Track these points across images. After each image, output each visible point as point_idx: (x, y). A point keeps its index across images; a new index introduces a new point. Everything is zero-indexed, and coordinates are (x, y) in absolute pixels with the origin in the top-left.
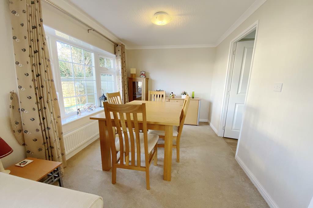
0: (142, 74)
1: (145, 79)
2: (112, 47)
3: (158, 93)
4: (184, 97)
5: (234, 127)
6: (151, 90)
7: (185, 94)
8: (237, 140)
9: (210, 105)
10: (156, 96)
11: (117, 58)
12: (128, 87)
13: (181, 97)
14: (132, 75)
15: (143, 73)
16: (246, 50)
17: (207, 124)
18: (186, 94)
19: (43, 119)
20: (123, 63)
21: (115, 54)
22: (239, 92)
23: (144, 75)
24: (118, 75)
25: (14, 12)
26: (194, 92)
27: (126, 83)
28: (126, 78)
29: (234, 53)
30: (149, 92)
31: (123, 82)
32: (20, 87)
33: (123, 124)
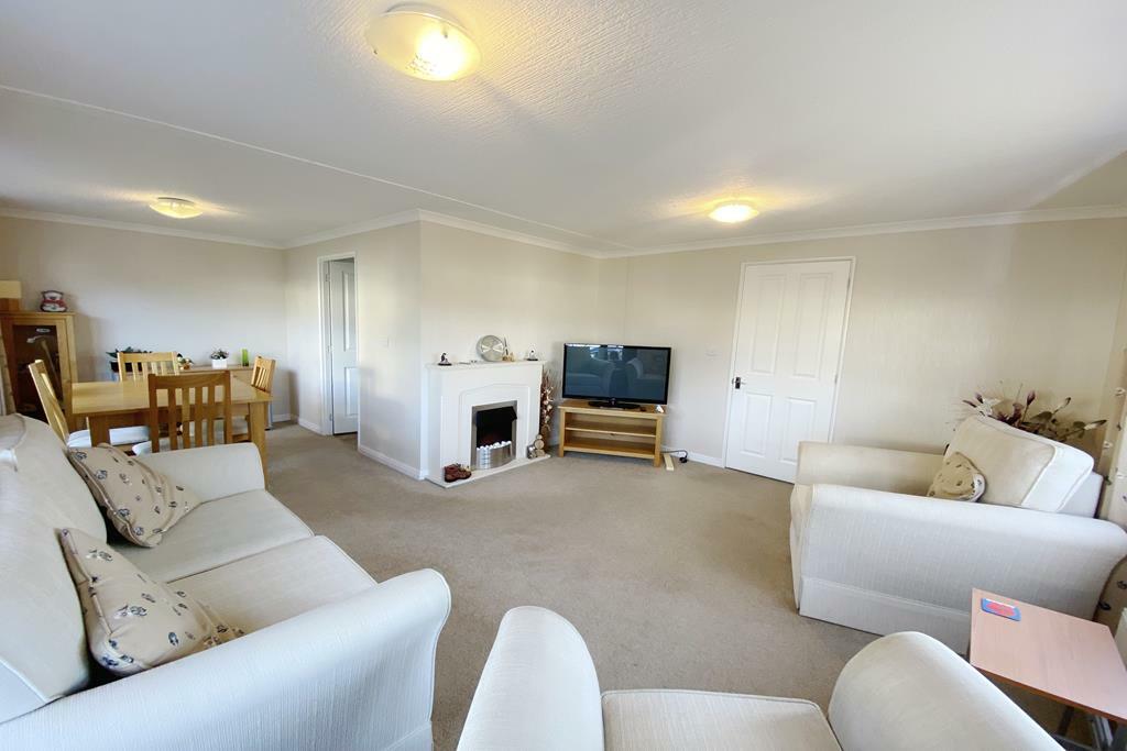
0: (52, 300)
4: (220, 363)
5: (349, 412)
7: (222, 355)
8: (356, 433)
13: (211, 365)
14: (6, 301)
15: (53, 298)
16: (346, 276)
17: (293, 422)
18: (224, 358)
22: (347, 346)
23: (60, 304)
26: (246, 351)
29: (327, 278)
33: (186, 413)
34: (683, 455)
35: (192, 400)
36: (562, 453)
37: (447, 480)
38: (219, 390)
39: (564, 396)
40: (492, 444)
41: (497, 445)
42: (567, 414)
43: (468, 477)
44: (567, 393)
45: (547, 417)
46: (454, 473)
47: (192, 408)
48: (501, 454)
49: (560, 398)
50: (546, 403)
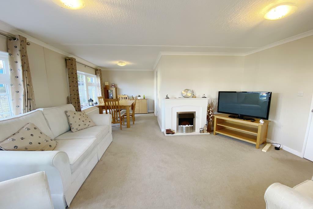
0: (113, 85)
1: (115, 88)
2: (94, 71)
3: (124, 96)
4: (139, 98)
6: (119, 95)
7: (139, 96)
9: (154, 101)
10: (122, 98)
11: (97, 77)
12: (104, 93)
14: (106, 86)
19: (78, 106)
20: (101, 80)
21: (96, 75)
23: (114, 86)
24: (98, 86)
25: (69, 69)
26: (144, 95)
27: (103, 91)
28: (103, 88)
30: (118, 96)
31: (102, 91)
32: (71, 95)
33: (111, 107)
34: (278, 146)
35: (112, 105)
36: (215, 133)
37: (167, 134)
38: (117, 102)
39: (218, 112)
40: (185, 125)
41: (187, 126)
42: (217, 119)
43: (173, 134)
44: (219, 111)
45: (211, 119)
46: (169, 132)
47: (112, 106)
48: (189, 129)
49: (216, 113)
50: (210, 114)
